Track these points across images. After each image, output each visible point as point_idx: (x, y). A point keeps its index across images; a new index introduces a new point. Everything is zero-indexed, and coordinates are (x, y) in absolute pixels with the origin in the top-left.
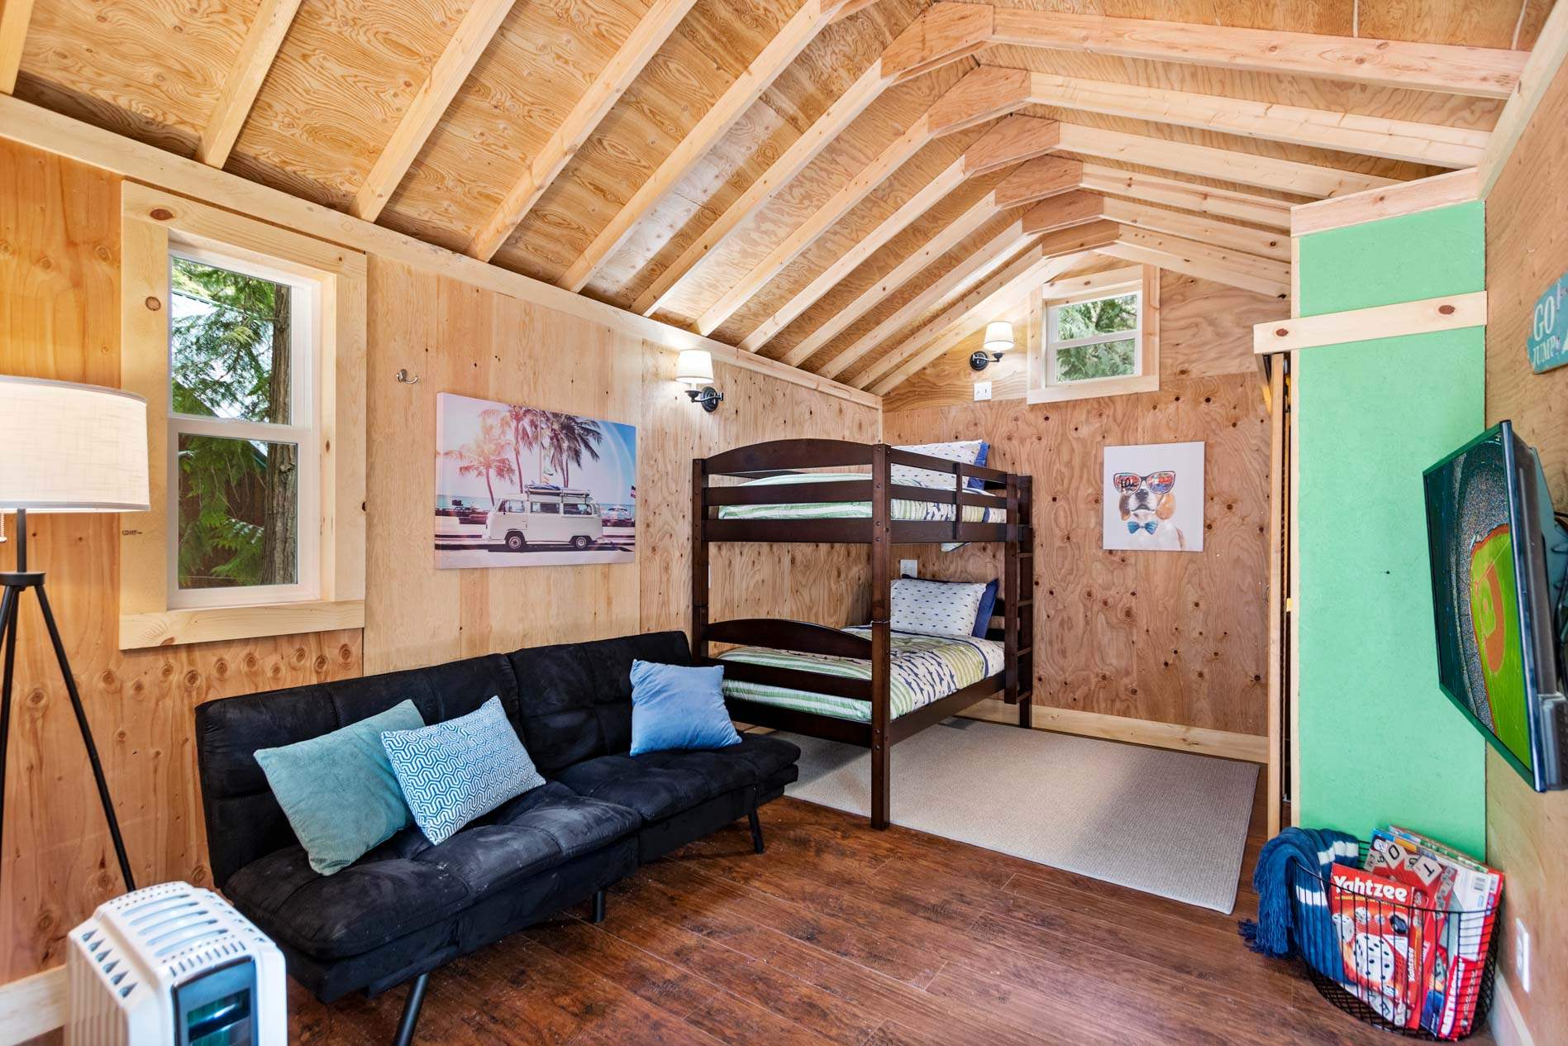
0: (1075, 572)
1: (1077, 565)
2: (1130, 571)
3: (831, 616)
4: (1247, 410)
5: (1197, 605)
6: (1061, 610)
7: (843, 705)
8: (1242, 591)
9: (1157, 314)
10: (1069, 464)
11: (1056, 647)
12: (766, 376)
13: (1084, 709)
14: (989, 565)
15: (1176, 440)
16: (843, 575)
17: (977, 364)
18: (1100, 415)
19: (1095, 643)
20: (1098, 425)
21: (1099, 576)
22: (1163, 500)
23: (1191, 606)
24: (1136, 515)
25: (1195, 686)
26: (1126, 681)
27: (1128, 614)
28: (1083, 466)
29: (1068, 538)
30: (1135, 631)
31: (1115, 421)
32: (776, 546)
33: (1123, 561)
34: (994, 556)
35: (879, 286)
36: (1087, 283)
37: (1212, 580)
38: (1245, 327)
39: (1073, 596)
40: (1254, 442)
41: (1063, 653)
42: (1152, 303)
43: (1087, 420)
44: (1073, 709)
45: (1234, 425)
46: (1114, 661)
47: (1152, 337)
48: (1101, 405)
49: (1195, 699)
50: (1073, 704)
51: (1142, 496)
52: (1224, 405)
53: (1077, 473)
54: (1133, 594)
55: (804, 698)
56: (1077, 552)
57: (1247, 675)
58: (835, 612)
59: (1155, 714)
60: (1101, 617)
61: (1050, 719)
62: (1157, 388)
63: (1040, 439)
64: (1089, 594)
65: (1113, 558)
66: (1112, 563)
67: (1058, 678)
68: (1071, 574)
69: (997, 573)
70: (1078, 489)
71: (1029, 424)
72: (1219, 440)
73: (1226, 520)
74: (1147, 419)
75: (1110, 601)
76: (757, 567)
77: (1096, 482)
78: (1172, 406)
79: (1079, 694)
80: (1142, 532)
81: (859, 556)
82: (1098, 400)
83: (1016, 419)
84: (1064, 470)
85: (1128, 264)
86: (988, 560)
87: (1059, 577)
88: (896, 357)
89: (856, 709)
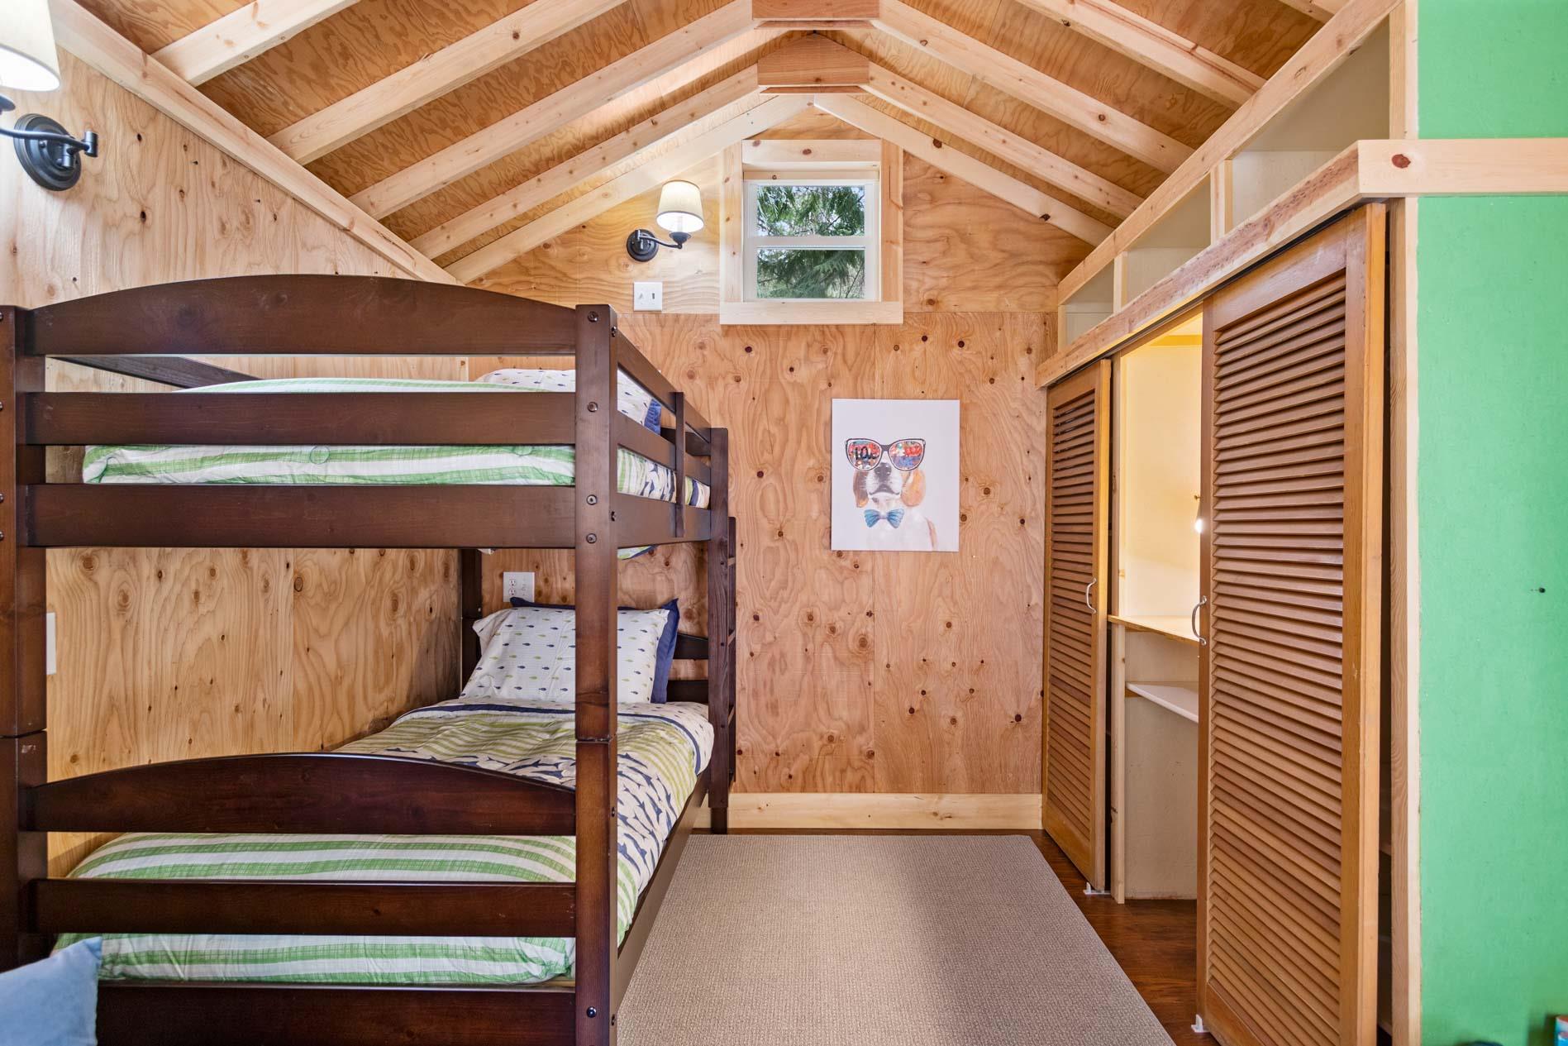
0: (790, 584)
1: (793, 575)
2: (866, 581)
3: (381, 690)
4: (1007, 362)
5: (949, 625)
6: (770, 644)
7: (491, 956)
8: (1001, 603)
9: (900, 213)
10: (781, 421)
11: (763, 701)
12: (229, 159)
13: (803, 790)
14: (659, 578)
15: (923, 396)
16: (402, 608)
17: (639, 248)
18: (825, 351)
19: (819, 690)
20: (821, 366)
21: (822, 590)
22: (910, 480)
23: (942, 627)
24: (875, 500)
25: (946, 737)
26: (861, 740)
27: (863, 643)
28: (802, 425)
29: (781, 534)
30: (872, 668)
31: (845, 362)
32: (255, 554)
33: (857, 567)
34: (667, 564)
35: (505, 25)
36: (807, 152)
37: (966, 589)
38: (1003, 251)
39: (786, 623)
40: (1013, 405)
41: (774, 708)
42: (893, 198)
43: (807, 359)
44: (788, 791)
45: (992, 381)
46: (845, 714)
47: (894, 247)
48: (825, 337)
49: (947, 756)
50: (788, 784)
51: (883, 473)
52: (980, 353)
53: (793, 435)
54: (870, 614)
55: (373, 953)
56: (793, 556)
57: (1006, 715)
58: (388, 680)
59: (898, 784)
60: (827, 649)
61: (756, 811)
62: (900, 321)
63: (738, 380)
64: (811, 618)
65: (843, 563)
66: (842, 568)
67: (765, 747)
68: (785, 588)
69: (673, 588)
70: (794, 460)
71: (722, 357)
72: (975, 401)
73: (983, 507)
74: (887, 363)
75: (839, 625)
76: (205, 606)
77: (820, 451)
78: (920, 347)
79: (796, 768)
80: (883, 524)
81: (430, 568)
82: (822, 329)
83: (702, 346)
84: (774, 430)
85: (861, 135)
86: (657, 570)
87: (768, 594)
88: (502, 210)
89: (525, 959)
